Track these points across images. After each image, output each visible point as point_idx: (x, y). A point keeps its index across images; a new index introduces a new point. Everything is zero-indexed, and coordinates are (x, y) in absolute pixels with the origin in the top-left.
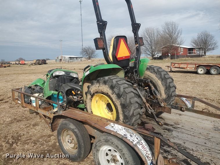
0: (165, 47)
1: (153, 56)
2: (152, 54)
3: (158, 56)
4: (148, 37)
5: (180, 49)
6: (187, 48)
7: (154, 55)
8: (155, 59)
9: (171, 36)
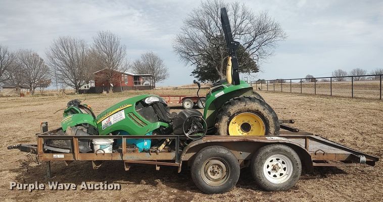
0: (101, 73)
1: (77, 87)
2: (76, 84)
3: (85, 87)
4: (64, 52)
5: (124, 76)
6: (132, 76)
7: (80, 86)
8: (81, 92)
9: (110, 55)
